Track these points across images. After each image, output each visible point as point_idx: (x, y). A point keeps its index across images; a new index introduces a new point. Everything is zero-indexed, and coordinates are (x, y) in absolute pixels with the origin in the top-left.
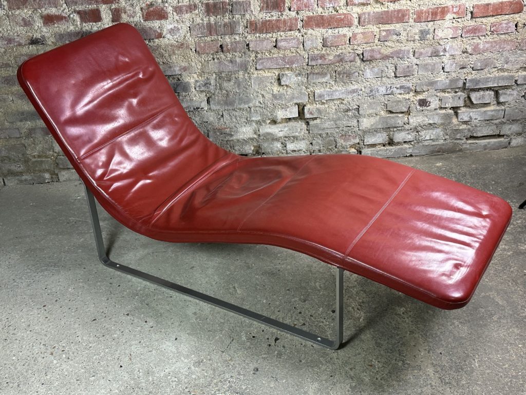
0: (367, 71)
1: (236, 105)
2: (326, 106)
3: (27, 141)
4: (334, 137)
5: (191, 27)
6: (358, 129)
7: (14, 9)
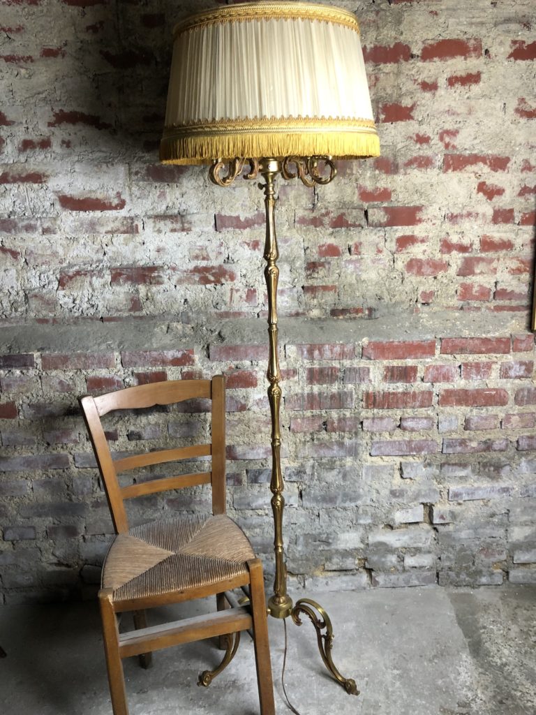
0: (524, 464)
1: (338, 502)
2: (463, 507)
3: (44, 544)
4: (472, 551)
5: (286, 397)
6: (505, 541)
7: (49, 369)
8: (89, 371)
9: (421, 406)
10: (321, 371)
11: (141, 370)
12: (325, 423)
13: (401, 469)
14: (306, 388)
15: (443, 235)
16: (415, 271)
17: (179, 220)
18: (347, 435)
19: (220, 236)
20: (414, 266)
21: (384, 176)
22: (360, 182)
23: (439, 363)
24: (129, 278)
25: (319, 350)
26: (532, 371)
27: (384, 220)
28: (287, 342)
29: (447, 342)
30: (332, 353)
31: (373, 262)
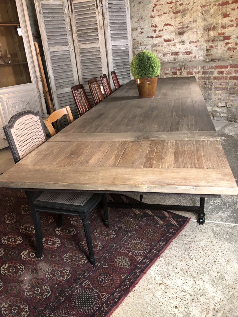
9: (225, 80)
10: (205, 72)
12: (205, 83)
14: (202, 75)
15: (236, 42)
16: (229, 50)
17: (183, 42)
18: (210, 86)
19: (190, 45)
20: (229, 49)
21: (223, 30)
22: (218, 31)
23: (229, 70)
24: (174, 54)
25: (205, 67)
27: (223, 39)
28: (199, 66)
29: (231, 65)
30: (207, 68)
31: (220, 48)
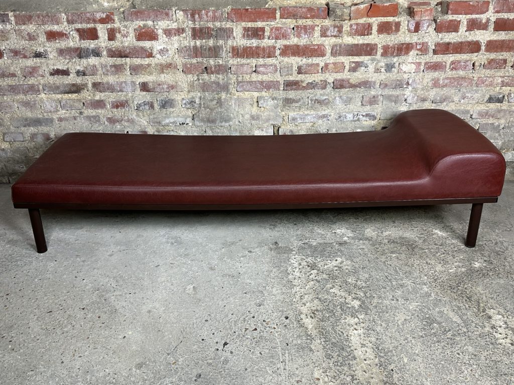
0: (337, 98)
1: (217, 122)
2: (299, 128)
3: (29, 144)
5: (179, 49)
7: (20, 25)
8: (46, 26)
9: (269, 57)
10: (201, 30)
11: (79, 26)
12: (206, 68)
13: (258, 102)
14: (191, 42)
18: (220, 76)
23: (279, 25)
25: (198, 14)
26: (342, 32)
28: (176, 8)
29: (284, 10)
30: (207, 17)
